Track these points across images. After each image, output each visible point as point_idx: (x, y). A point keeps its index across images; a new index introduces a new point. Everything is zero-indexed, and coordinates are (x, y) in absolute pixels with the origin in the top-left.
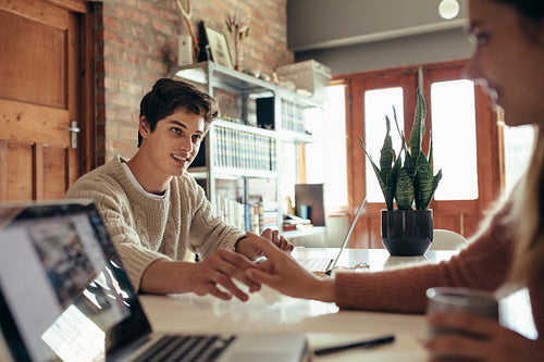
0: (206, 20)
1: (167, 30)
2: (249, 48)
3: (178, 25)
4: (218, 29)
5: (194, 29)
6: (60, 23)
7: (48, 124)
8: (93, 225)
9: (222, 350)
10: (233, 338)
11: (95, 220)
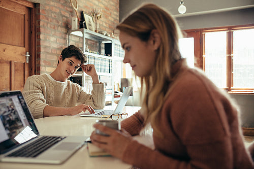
0: (84, 10)
1: (67, 15)
2: (103, 22)
3: (72, 13)
4: (89, 14)
5: (79, 14)
6: (22, 12)
7: (17, 53)
8: (19, 99)
9: (59, 141)
10: (65, 137)
11: (20, 97)
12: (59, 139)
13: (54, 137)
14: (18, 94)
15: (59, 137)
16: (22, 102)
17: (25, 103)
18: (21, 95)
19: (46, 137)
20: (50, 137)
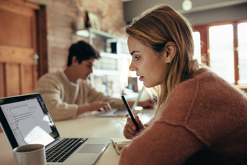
0: (89, 10)
4: (94, 13)
8: (39, 102)
9: (82, 143)
10: (87, 139)
11: (40, 100)
12: (81, 141)
13: (76, 139)
14: (38, 96)
15: (81, 139)
16: (42, 105)
17: (44, 105)
18: (41, 98)
19: (68, 139)
20: (72, 139)
